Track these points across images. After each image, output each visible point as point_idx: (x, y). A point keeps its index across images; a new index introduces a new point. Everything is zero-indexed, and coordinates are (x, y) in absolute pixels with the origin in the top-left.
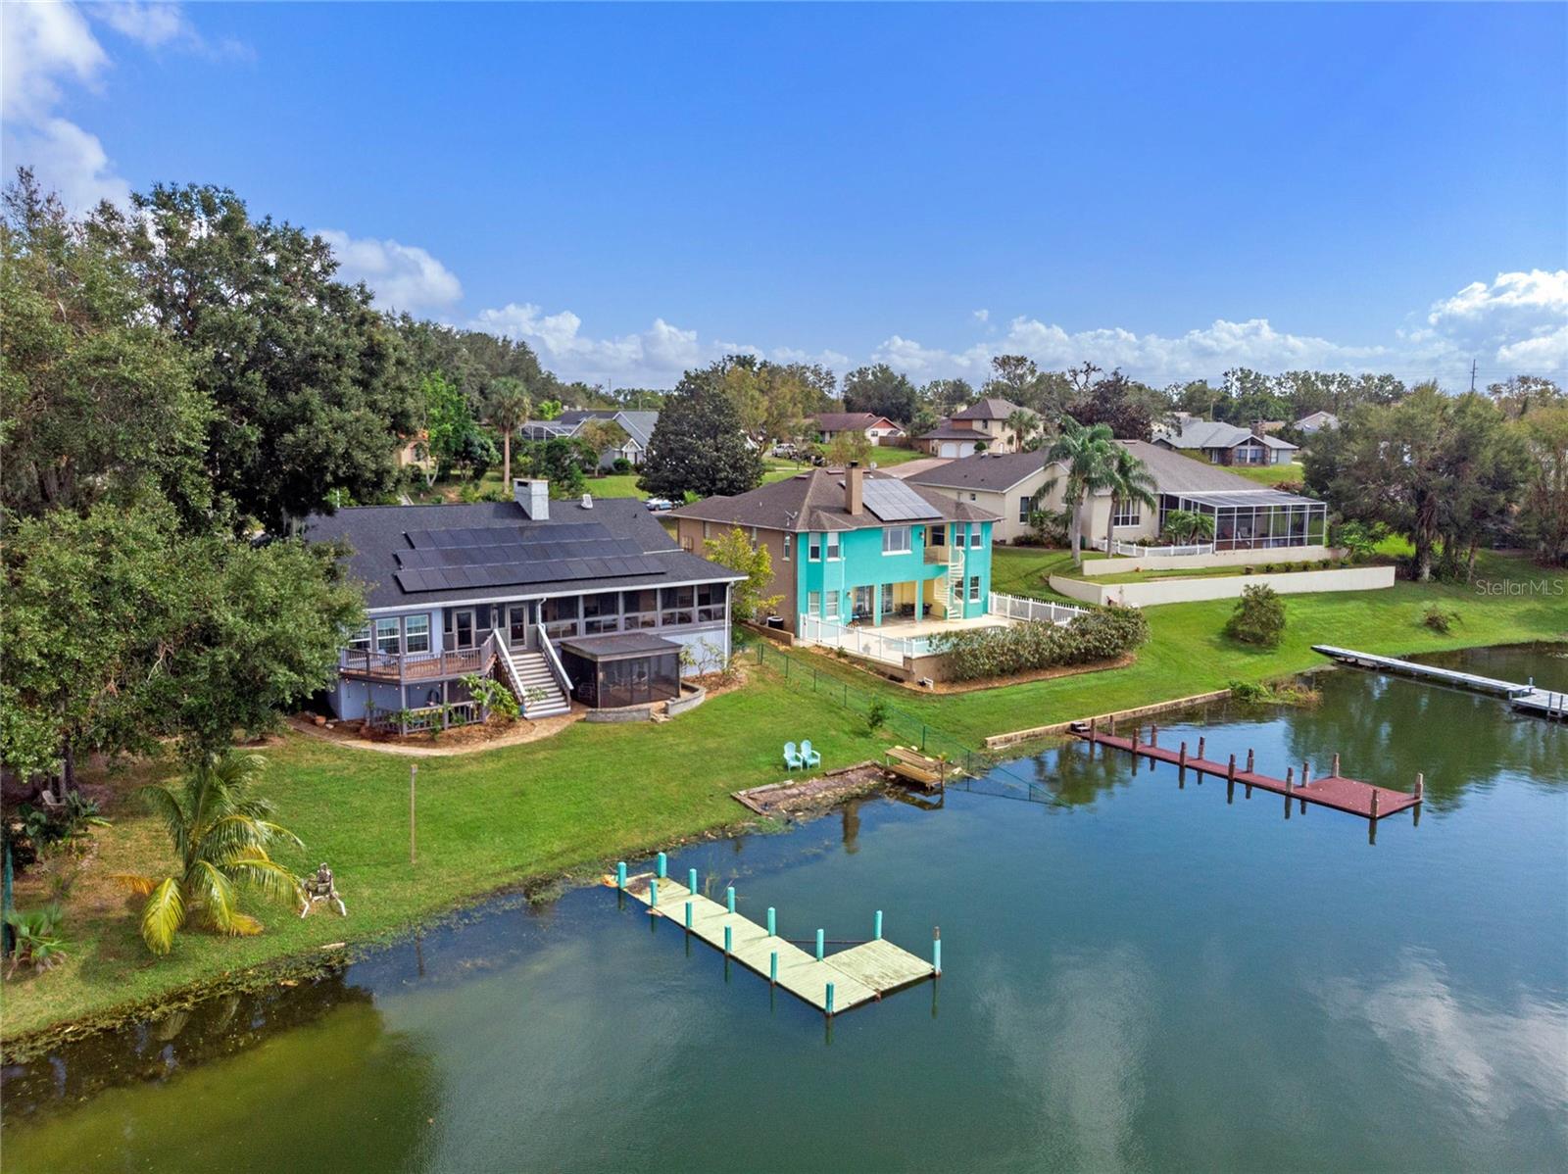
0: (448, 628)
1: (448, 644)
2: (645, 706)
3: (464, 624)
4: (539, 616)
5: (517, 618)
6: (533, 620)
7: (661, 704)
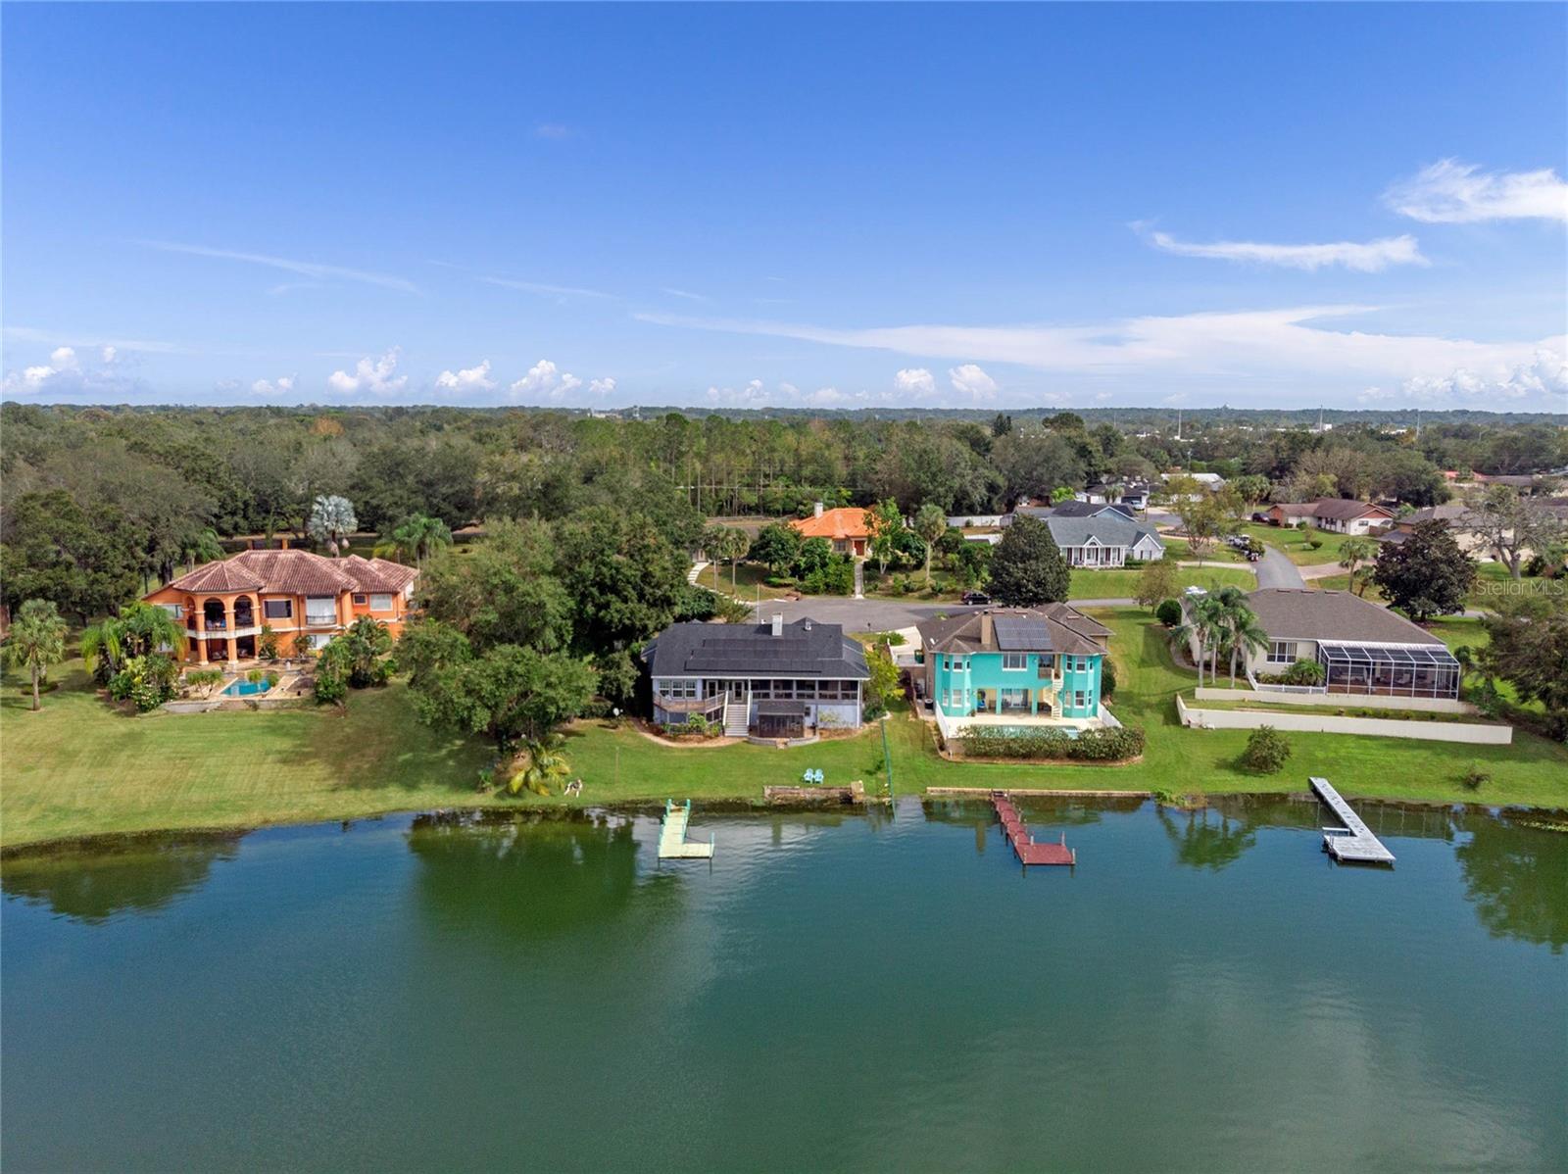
0: (704, 688)
1: (704, 697)
2: (774, 739)
3: (712, 685)
4: (750, 687)
5: (738, 686)
6: (746, 688)
7: (785, 740)
